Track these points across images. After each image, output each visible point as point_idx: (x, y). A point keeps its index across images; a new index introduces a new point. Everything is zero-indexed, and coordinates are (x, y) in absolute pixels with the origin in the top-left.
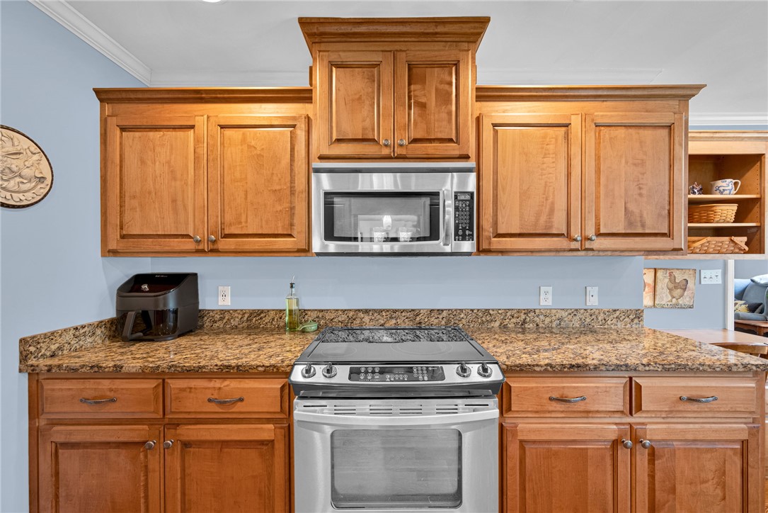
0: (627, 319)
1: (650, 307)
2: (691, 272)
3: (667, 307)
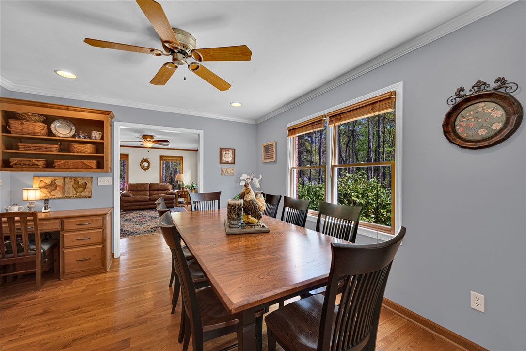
1: (61, 198)
2: (89, 179)
3: (73, 198)
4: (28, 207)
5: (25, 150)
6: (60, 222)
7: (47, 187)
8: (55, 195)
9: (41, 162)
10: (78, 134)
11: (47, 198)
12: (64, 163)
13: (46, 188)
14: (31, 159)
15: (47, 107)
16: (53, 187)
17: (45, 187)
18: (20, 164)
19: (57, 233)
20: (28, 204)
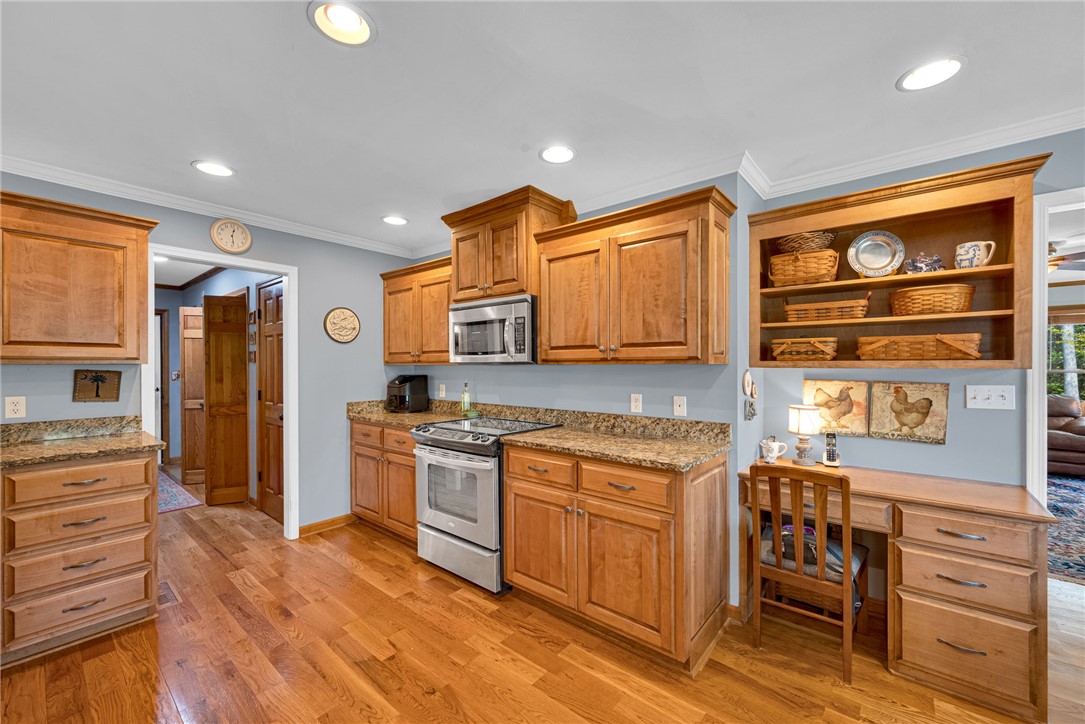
0: (711, 433)
1: (863, 436)
2: (938, 387)
3: (893, 438)
4: (798, 448)
5: (799, 319)
6: (891, 510)
7: (831, 404)
8: (849, 425)
9: (829, 345)
10: (914, 261)
11: (830, 431)
12: (886, 346)
13: (830, 408)
14: (812, 340)
15: (845, 206)
16: (844, 407)
17: (827, 405)
18: (791, 353)
19: (881, 538)
20: (796, 442)
